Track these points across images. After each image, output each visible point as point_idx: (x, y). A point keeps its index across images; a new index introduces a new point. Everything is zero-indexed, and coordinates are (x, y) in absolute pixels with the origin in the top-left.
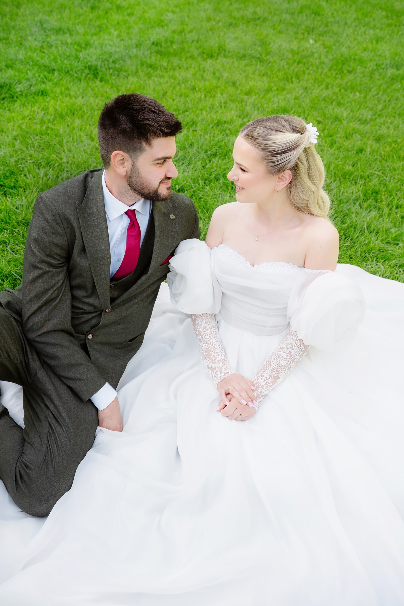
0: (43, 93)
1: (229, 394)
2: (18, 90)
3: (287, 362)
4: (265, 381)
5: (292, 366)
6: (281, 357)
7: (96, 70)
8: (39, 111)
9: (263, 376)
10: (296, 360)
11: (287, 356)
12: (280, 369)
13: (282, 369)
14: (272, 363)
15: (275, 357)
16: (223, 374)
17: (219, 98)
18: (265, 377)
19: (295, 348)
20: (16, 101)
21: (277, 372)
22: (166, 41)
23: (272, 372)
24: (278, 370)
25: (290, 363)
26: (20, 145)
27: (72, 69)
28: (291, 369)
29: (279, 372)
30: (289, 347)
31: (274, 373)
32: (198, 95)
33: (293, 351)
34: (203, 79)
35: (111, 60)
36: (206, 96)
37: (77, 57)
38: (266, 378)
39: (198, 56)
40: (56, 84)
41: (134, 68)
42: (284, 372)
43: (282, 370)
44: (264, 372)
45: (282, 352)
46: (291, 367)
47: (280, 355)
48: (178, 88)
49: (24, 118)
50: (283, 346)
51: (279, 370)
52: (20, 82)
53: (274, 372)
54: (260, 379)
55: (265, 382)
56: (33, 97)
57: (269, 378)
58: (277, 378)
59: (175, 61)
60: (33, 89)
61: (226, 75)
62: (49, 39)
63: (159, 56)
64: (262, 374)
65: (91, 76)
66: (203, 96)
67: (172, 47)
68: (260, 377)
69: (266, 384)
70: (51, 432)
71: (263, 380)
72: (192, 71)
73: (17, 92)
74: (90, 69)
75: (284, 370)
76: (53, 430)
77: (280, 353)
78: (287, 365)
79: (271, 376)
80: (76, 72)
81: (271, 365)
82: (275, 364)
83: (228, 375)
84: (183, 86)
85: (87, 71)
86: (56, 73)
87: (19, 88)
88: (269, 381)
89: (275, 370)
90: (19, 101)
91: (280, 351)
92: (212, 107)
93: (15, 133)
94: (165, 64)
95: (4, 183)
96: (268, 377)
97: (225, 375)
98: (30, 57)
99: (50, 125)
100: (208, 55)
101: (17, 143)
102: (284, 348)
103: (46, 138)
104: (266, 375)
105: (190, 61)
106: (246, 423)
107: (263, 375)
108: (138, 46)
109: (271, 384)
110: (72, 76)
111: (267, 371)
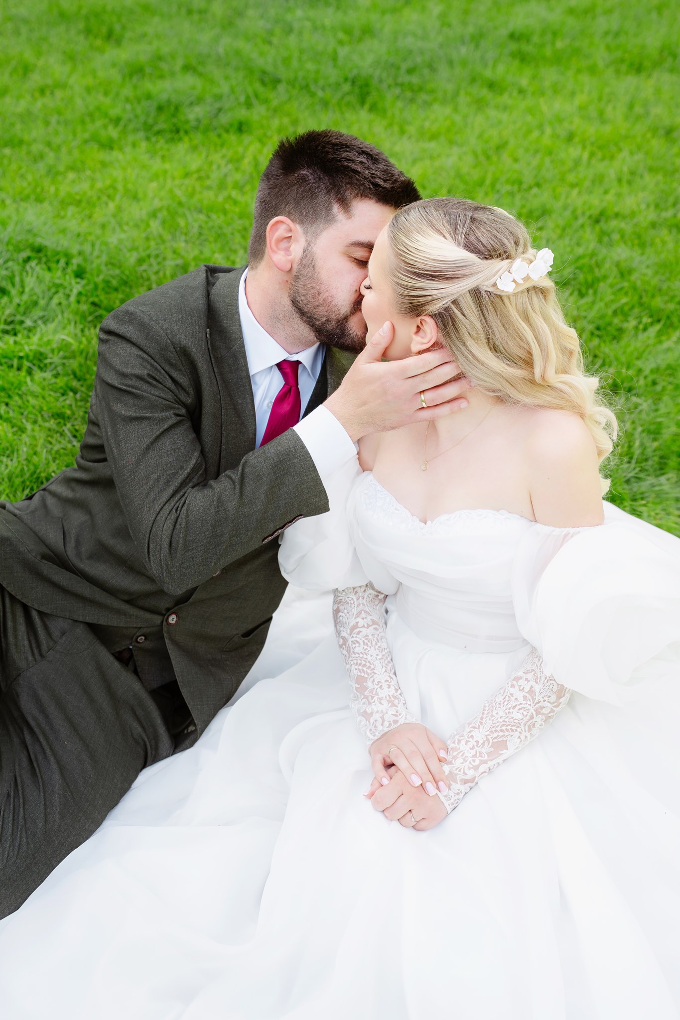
0: (241, 128)
1: (393, 765)
2: (192, 117)
3: (525, 713)
4: (473, 748)
5: (537, 725)
6: (513, 699)
7: (367, 85)
8: (223, 163)
9: (472, 737)
10: (544, 711)
11: (525, 697)
12: (509, 728)
13: (514, 728)
14: (495, 712)
15: (501, 699)
16: (386, 724)
17: (624, 161)
18: (475, 739)
19: (542, 682)
20: (180, 139)
21: (501, 734)
22: (543, 33)
23: (492, 732)
24: (504, 728)
25: (532, 717)
26: (160, 229)
27: (316, 82)
28: (534, 731)
29: (506, 733)
30: (530, 676)
31: (495, 735)
32: (574, 152)
33: (537, 688)
34: (602, 118)
35: (404, 66)
36: (592, 155)
37: (335, 58)
38: (477, 742)
39: (607, 66)
40: (275, 111)
41: (450, 87)
42: (517, 734)
43: (512, 731)
44: (474, 727)
45: (517, 687)
46: (534, 725)
47: (512, 695)
48: (535, 134)
49: (187, 175)
50: (520, 674)
51: (507, 730)
52: (199, 100)
53: (496, 731)
54: (463, 742)
55: (473, 752)
56: (219, 136)
57: (483, 743)
58: (500, 745)
59: (550, 75)
60: (224, 119)
61: (657, 111)
62: (289, 17)
63: (516, 63)
64: (470, 732)
65: (352, 99)
66: (586, 155)
67: (553, 44)
68: (466, 737)
69: (474, 756)
70: (12, 794)
71: (470, 745)
72: (580, 99)
73: (187, 122)
74: (353, 82)
75: (519, 730)
76: (18, 791)
77: (512, 690)
78: (525, 720)
79: (488, 740)
80: (323, 89)
81: (492, 716)
82: (501, 714)
83: (395, 726)
84: (548, 131)
85: (347, 87)
86: (281, 88)
87: (193, 114)
88: (483, 751)
89: (499, 729)
90: (186, 139)
91: (513, 686)
92: (599, 180)
93: (157, 203)
94: (524, 82)
95: (101, 301)
96: (481, 742)
97: (390, 725)
98: (237, 53)
99: (234, 194)
100: (631, 65)
101: (155, 225)
102: (521, 678)
103: (218, 219)
104: (479, 736)
105: (585, 78)
106: (423, 836)
107: (472, 733)
108: (477, 39)
109: (486, 757)
110: (313, 95)
111: (481, 727)
